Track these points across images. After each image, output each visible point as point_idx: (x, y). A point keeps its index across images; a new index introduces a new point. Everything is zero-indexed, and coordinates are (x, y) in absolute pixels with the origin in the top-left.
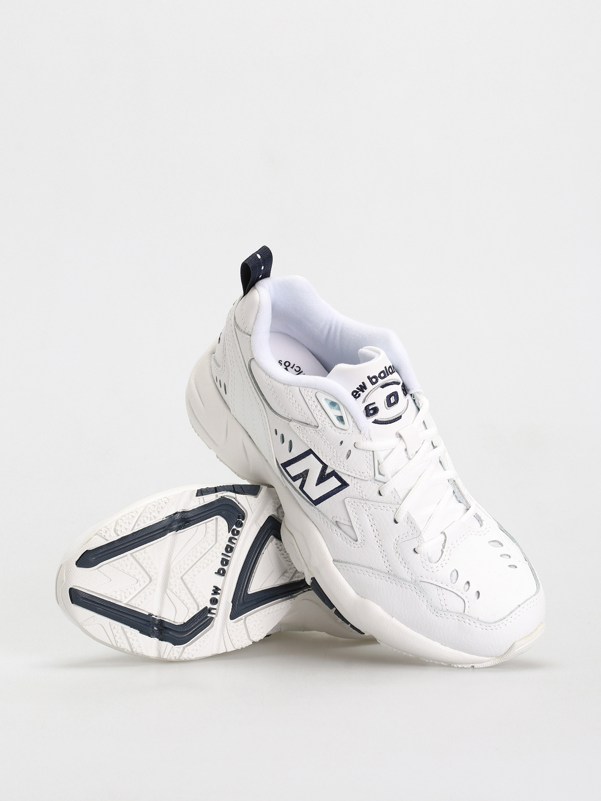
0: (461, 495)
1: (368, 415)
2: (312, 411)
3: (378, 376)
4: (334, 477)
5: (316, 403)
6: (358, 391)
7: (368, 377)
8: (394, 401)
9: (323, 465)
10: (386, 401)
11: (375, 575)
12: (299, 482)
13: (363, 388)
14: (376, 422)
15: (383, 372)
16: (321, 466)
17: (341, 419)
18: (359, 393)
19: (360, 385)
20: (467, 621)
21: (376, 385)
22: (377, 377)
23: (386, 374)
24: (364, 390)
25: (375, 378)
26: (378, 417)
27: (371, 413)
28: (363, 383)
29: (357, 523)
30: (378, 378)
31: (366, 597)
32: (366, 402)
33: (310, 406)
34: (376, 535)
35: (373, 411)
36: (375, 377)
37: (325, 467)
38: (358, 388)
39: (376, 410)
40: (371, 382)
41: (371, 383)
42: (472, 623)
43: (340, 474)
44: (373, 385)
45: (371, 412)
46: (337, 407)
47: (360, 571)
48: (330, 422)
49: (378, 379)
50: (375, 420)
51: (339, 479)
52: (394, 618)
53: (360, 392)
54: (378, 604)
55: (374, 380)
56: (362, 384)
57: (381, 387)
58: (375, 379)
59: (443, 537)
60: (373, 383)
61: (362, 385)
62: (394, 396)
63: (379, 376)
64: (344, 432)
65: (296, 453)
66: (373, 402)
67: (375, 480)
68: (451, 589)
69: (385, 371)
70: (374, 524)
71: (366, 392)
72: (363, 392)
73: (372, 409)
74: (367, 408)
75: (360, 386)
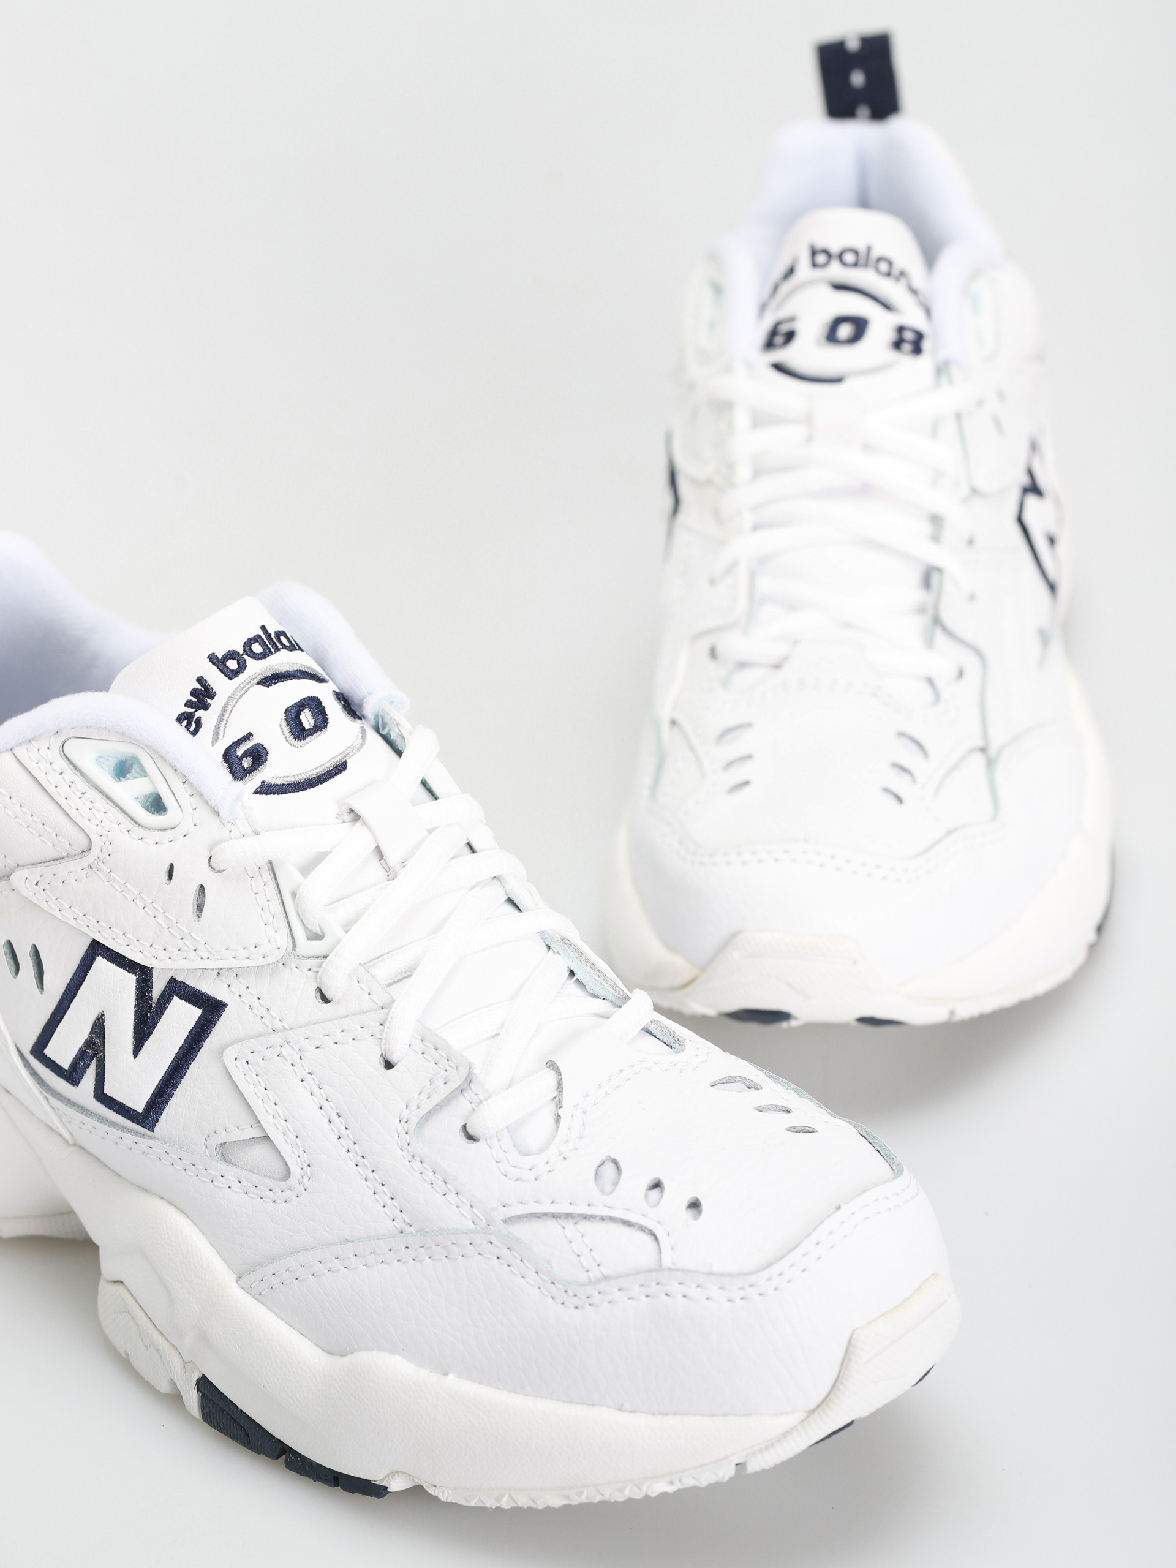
0: (593, 972)
1: (238, 772)
2: (62, 802)
3: (241, 652)
4: (176, 998)
5: (70, 774)
6: (191, 713)
7: (213, 658)
8: (313, 724)
9: (135, 974)
10: (284, 724)
11: (364, 1257)
12: (89, 1078)
13: (202, 695)
14: (266, 789)
15: (256, 639)
16: (130, 981)
17: (157, 805)
18: (197, 714)
19: (194, 689)
20: (675, 1288)
21: (242, 678)
22: (239, 653)
23: (270, 646)
24: (209, 701)
25: (234, 659)
26: (268, 773)
27: (246, 767)
28: (200, 680)
29: (276, 1115)
30: (245, 657)
31: (356, 1346)
32: (221, 737)
33: (52, 790)
34: (339, 1131)
35: (249, 759)
36: (232, 655)
37: (144, 975)
38: (188, 704)
39: (258, 756)
40: (223, 672)
41: (226, 675)
42: (693, 1291)
43: (191, 982)
44: (230, 679)
45: (246, 763)
46: (135, 770)
47: (318, 1268)
48: (121, 817)
49: (245, 660)
50: (263, 782)
51: (194, 997)
52: (452, 1376)
53: (200, 713)
54: (393, 1351)
55: (232, 664)
56: (198, 686)
57: (258, 683)
58: (236, 662)
59: (551, 1077)
60: (231, 675)
61: (200, 687)
62: (310, 708)
63: (244, 651)
64: (169, 833)
65: (57, 980)
66: (246, 734)
67: (299, 957)
68: (605, 1212)
69: (263, 636)
70: (327, 1100)
71: (216, 704)
72: (206, 707)
73: (246, 754)
74: (228, 756)
75: (194, 693)
